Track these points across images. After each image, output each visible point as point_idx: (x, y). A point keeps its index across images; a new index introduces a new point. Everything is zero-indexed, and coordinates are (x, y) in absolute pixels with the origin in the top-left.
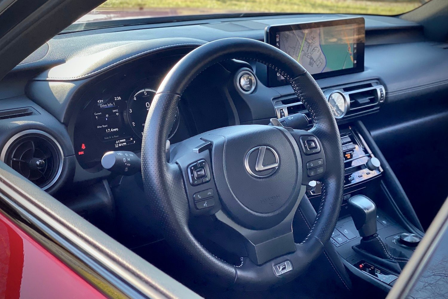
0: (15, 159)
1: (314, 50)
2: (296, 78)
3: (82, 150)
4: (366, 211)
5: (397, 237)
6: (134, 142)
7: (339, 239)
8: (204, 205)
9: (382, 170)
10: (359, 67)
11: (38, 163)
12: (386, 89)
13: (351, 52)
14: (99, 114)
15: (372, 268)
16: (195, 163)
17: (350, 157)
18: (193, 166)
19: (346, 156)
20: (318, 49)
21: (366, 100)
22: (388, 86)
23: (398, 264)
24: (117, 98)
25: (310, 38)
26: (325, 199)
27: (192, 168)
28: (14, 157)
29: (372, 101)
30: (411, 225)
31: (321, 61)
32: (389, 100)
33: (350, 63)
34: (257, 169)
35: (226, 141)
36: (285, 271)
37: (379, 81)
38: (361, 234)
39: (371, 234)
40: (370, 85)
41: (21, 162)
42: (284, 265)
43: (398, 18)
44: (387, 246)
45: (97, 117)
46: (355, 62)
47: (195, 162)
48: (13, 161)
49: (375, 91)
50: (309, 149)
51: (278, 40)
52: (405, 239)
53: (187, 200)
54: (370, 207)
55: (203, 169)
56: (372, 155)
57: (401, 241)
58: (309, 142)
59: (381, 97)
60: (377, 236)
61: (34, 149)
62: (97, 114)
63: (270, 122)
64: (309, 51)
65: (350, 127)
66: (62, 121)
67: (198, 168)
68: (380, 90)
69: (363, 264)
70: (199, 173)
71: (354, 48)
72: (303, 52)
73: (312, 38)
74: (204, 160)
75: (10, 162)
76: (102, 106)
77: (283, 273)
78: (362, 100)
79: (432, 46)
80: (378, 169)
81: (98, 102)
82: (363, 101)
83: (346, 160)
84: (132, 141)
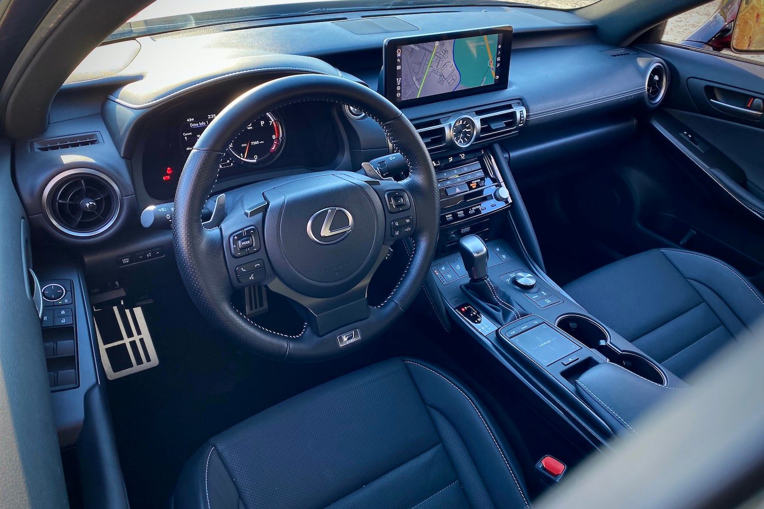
0: (60, 201)
1: (445, 66)
2: (388, 122)
3: (168, 175)
4: (475, 255)
5: (513, 275)
6: (232, 164)
7: (448, 276)
8: (250, 278)
9: (510, 201)
10: (502, 83)
11: (88, 205)
12: (527, 112)
13: (493, 65)
14: (189, 134)
15: (474, 313)
16: (241, 232)
17: (475, 186)
18: (236, 236)
19: (471, 185)
20: (450, 64)
21: (502, 124)
22: (531, 107)
23: (501, 313)
24: (211, 116)
25: (441, 51)
26: (413, 258)
27: (236, 238)
28: (60, 199)
29: (508, 125)
30: (533, 262)
31: (454, 77)
32: (530, 123)
33: (491, 78)
34: (322, 234)
35: (286, 202)
36: (352, 341)
37: (521, 101)
38: (471, 275)
39: (481, 277)
40: (510, 107)
41: (69, 204)
42: (351, 335)
43: (572, 14)
44: (497, 288)
45: (186, 138)
46: (498, 77)
47: (241, 230)
48: (59, 203)
49: (515, 113)
50: (394, 207)
51: (399, 55)
52: (520, 281)
53: (227, 274)
54: (482, 250)
55: (251, 238)
56: (503, 184)
57: (514, 282)
58: (397, 198)
59: (521, 120)
60: (486, 279)
61: (85, 189)
62: (186, 135)
63: (361, 167)
64: (439, 66)
65: (482, 151)
66: (122, 156)
67: (244, 237)
68: (520, 112)
69: (466, 308)
70: (244, 243)
71: (497, 62)
72: (432, 68)
73: (444, 52)
74: (253, 227)
75: (56, 204)
76: (192, 125)
77: (347, 343)
78: (495, 124)
79: (601, 51)
80: (506, 201)
81: (188, 120)
82: (497, 126)
83: (470, 190)
84: (229, 164)
